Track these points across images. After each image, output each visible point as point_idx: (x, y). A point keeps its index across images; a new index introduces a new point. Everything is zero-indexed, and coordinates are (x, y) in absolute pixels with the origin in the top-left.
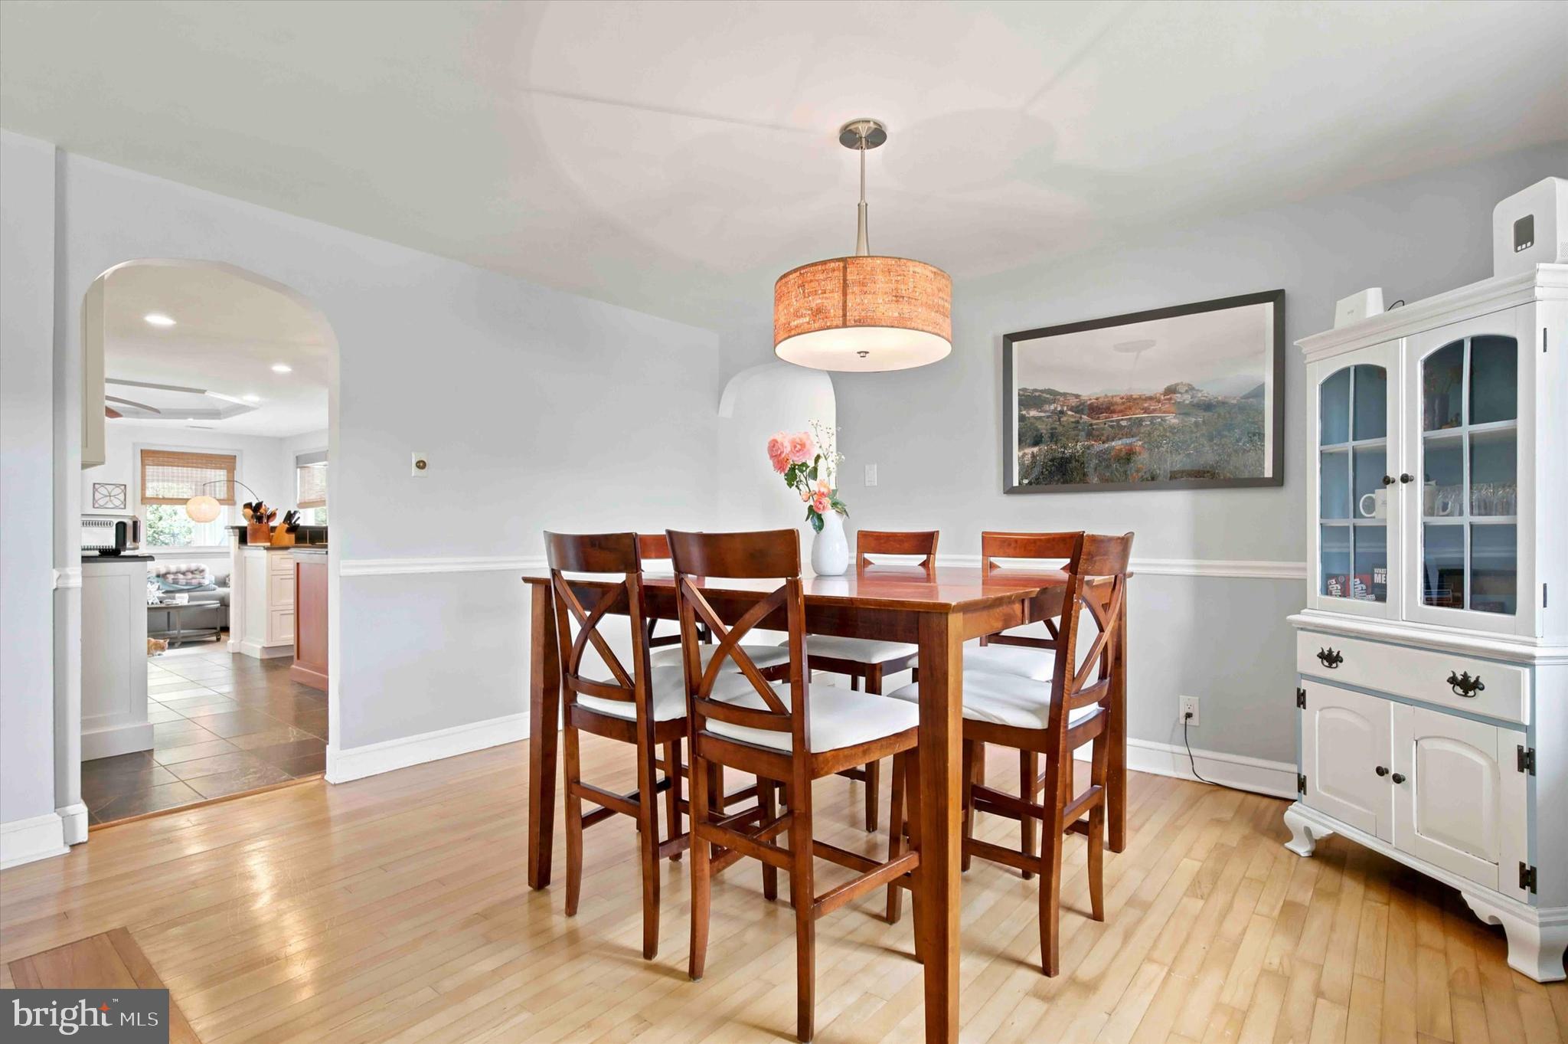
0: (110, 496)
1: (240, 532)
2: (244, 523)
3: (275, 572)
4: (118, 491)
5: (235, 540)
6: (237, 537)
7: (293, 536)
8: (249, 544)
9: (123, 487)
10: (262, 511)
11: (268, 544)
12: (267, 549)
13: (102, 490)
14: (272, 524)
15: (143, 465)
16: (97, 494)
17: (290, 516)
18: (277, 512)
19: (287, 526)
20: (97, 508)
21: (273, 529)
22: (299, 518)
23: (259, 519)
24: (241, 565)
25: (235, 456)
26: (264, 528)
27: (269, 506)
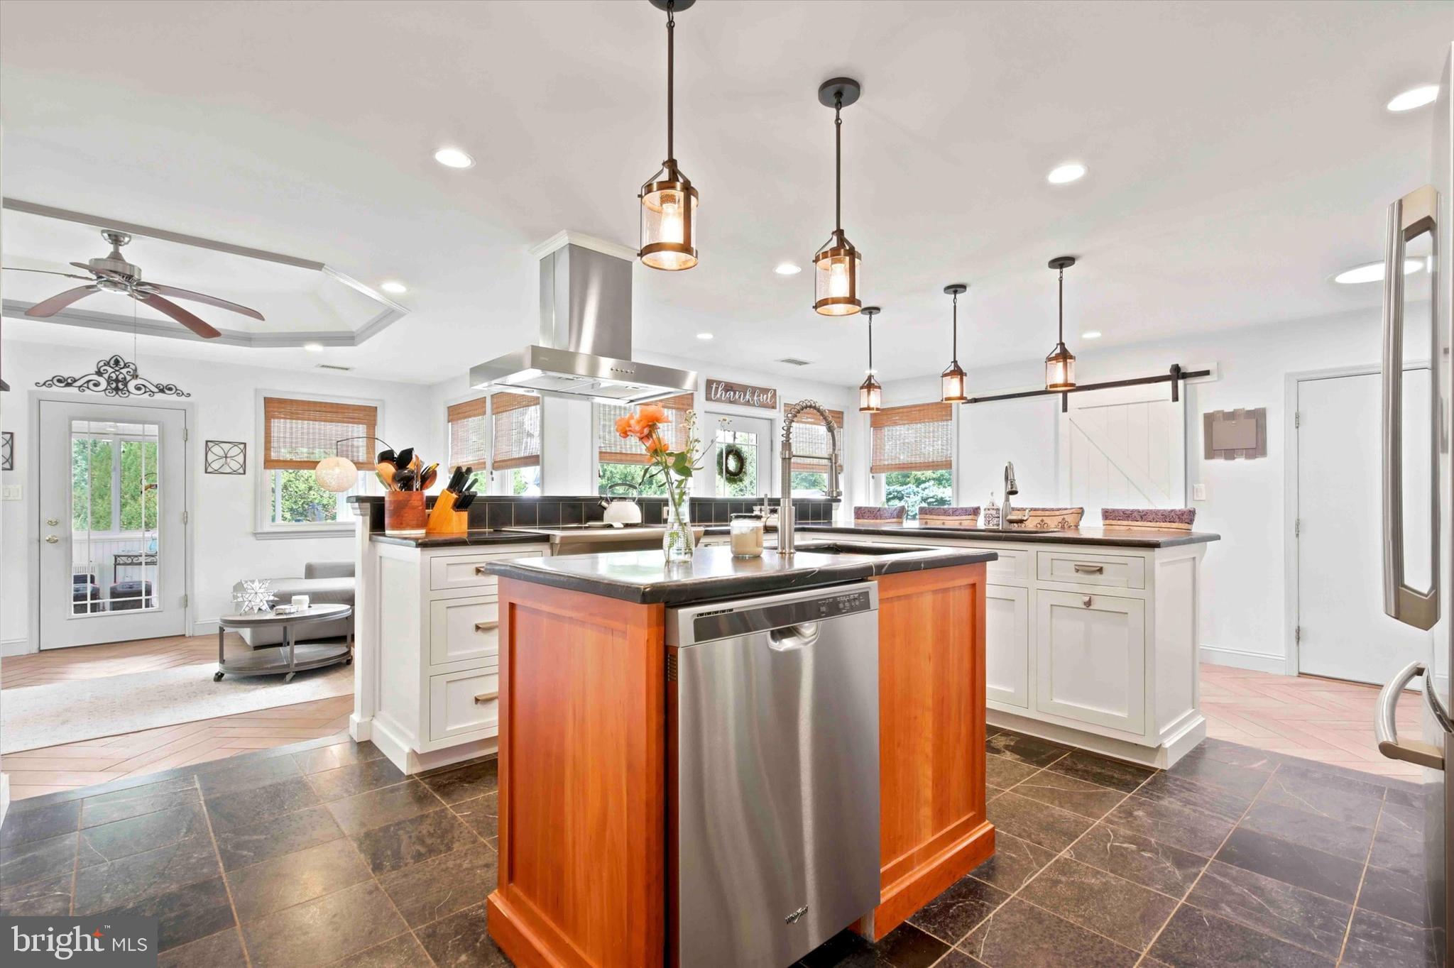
0: (226, 457)
1: (373, 507)
2: (381, 491)
3: (436, 595)
4: (236, 450)
5: (364, 522)
6: (368, 519)
7: (464, 515)
8: (388, 532)
9: (242, 446)
10: (411, 466)
11: (420, 533)
12: (423, 545)
13: (216, 449)
14: (430, 492)
15: (268, 417)
16: (210, 454)
17: (459, 477)
18: (438, 469)
19: (454, 496)
20: (210, 473)
21: (431, 501)
22: (475, 481)
23: (406, 482)
24: (374, 569)
25: (376, 408)
26: (416, 501)
27: (424, 458)
